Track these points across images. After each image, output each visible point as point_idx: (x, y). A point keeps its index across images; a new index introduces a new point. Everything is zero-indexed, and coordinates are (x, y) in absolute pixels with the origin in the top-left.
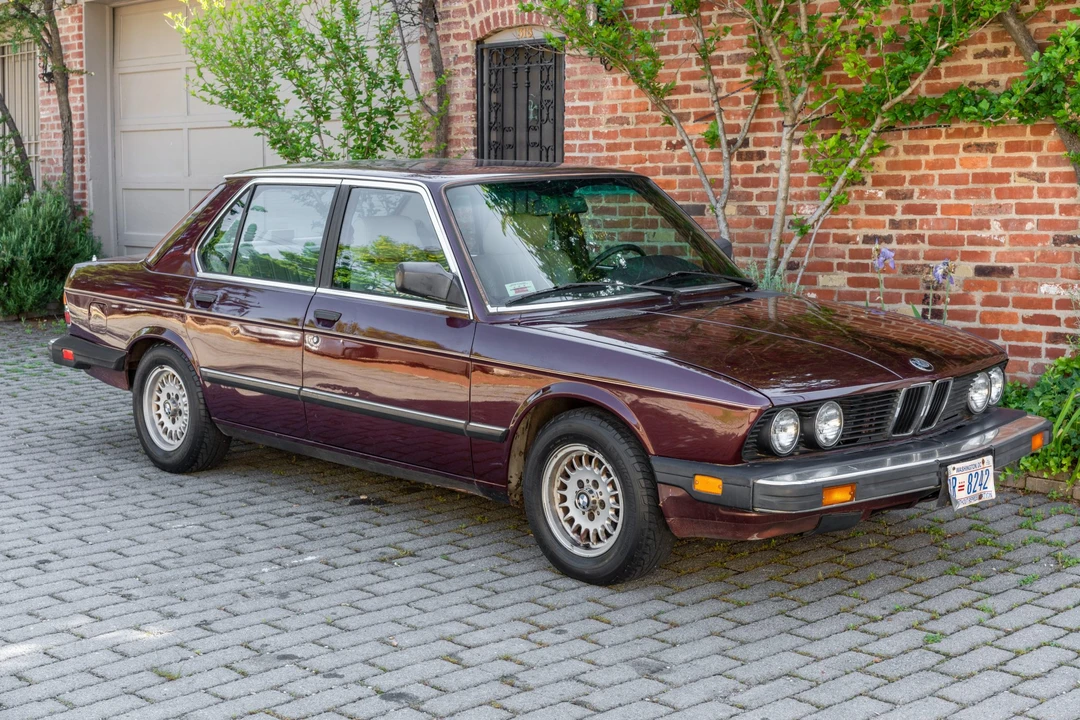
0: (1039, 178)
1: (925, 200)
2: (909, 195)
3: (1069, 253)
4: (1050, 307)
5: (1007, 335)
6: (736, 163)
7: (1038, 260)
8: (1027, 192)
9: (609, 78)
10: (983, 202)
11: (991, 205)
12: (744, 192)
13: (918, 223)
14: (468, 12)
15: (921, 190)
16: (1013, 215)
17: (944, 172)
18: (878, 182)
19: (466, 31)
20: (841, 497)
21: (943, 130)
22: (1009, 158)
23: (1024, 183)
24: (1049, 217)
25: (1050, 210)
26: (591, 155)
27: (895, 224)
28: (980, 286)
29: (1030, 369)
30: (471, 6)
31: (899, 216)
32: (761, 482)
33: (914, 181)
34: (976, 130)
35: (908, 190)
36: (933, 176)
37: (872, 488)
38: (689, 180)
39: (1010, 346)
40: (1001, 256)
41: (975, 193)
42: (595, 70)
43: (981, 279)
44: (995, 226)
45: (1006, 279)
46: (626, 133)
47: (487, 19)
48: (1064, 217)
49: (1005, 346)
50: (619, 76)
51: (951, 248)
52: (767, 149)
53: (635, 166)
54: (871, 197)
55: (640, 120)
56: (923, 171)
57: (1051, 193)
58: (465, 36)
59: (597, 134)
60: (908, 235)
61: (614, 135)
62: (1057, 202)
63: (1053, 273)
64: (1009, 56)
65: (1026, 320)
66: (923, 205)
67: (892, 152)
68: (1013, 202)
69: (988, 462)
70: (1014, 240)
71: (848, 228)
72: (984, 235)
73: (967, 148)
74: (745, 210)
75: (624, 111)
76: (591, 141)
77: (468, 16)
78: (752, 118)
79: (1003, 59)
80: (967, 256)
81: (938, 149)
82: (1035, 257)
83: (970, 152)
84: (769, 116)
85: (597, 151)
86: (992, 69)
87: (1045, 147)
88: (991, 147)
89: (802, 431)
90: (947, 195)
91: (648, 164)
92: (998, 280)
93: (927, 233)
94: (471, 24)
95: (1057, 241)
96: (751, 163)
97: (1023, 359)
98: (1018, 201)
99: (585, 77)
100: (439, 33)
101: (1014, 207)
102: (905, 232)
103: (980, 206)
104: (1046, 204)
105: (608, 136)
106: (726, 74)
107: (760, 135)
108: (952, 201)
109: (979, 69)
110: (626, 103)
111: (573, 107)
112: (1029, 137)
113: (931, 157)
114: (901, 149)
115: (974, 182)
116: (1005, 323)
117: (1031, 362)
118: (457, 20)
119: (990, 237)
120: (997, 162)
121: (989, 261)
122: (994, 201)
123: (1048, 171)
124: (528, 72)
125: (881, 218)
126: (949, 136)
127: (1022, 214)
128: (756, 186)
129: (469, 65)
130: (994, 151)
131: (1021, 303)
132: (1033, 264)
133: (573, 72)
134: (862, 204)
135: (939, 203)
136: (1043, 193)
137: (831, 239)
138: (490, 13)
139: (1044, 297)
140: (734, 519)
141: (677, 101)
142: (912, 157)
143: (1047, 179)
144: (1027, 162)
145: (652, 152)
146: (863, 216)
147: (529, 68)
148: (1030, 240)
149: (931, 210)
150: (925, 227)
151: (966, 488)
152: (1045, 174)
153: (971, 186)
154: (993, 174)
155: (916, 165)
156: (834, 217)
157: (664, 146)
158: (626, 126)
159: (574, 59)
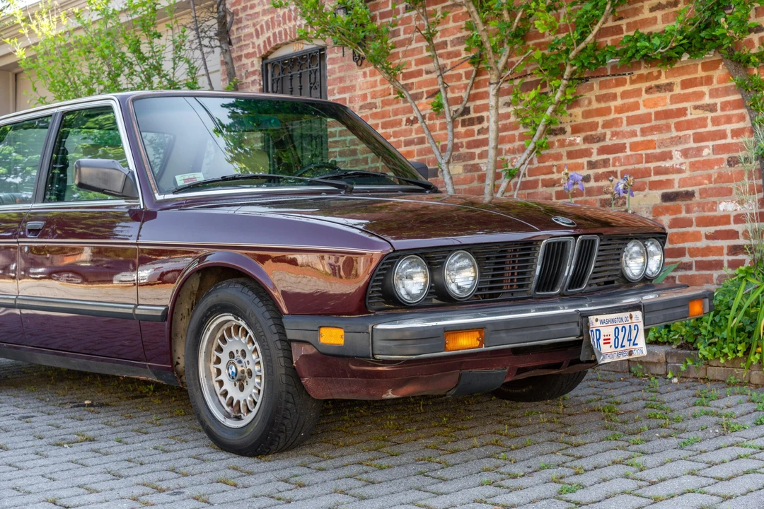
0: (712, 108)
1: (616, 141)
2: (601, 138)
3: (742, 173)
4: (728, 223)
5: (693, 252)
6: (461, 129)
7: (716, 182)
8: (702, 122)
9: (360, 72)
10: (666, 136)
11: (672, 138)
12: (468, 153)
13: (611, 162)
14: (254, 34)
15: (612, 132)
16: (692, 144)
17: (630, 114)
18: (576, 130)
19: (253, 50)
20: (467, 343)
21: (628, 77)
22: (684, 94)
23: (699, 114)
24: (723, 142)
25: (723, 135)
27: (592, 165)
28: (666, 211)
29: (715, 281)
30: (256, 30)
31: (595, 158)
32: (380, 327)
33: (606, 125)
34: (655, 74)
35: (601, 134)
36: (621, 118)
37: (503, 335)
38: (424, 149)
39: (696, 262)
40: (683, 182)
41: (658, 129)
42: (349, 68)
43: (668, 204)
44: (677, 155)
45: (689, 202)
46: (375, 116)
47: (269, 39)
48: (735, 140)
49: (692, 263)
50: (367, 70)
51: (640, 180)
52: (485, 114)
54: (572, 144)
55: (385, 103)
56: (613, 116)
57: (723, 120)
58: (253, 55)
60: (604, 173)
61: (366, 118)
62: (728, 128)
63: (729, 192)
64: (679, 6)
65: (708, 237)
66: (615, 145)
67: (586, 102)
68: (690, 132)
69: (637, 318)
70: (693, 166)
71: (553, 173)
72: (667, 165)
73: (649, 90)
74: (469, 168)
75: (372, 98)
77: (255, 38)
78: (471, 89)
79: (675, 9)
80: (654, 185)
81: (625, 95)
82: (713, 179)
83: (651, 93)
84: (485, 86)
86: (666, 19)
87: (715, 81)
88: (669, 87)
89: (432, 280)
90: (634, 134)
91: (392, 139)
92: (682, 204)
93: (619, 169)
94: (257, 44)
95: (731, 163)
96: (473, 127)
97: (708, 272)
98: (694, 131)
99: (342, 74)
100: (234, 55)
101: (692, 137)
102: (600, 171)
103: (663, 140)
104: (719, 131)
106: (450, 55)
107: (479, 102)
108: (639, 139)
109: (655, 20)
110: (374, 91)
112: (701, 73)
113: (619, 102)
114: (593, 99)
115: (656, 119)
116: (691, 241)
117: (716, 274)
118: (247, 42)
119: (673, 166)
120: (676, 99)
121: (673, 187)
122: (674, 133)
123: (719, 101)
124: (300, 77)
125: (580, 161)
126: (632, 82)
127: (699, 142)
128: (478, 147)
129: (257, 77)
130: (671, 90)
131: (703, 222)
132: (712, 185)
133: (333, 72)
134: (563, 151)
135: (628, 141)
136: (716, 121)
137: (540, 184)
138: (270, 33)
139: (723, 214)
140: (365, 374)
141: (412, 83)
142: (603, 105)
143: (719, 108)
144: (700, 95)
145: (395, 129)
146: (565, 161)
147: (301, 74)
148: (708, 164)
149: (621, 148)
150: (617, 164)
151: (612, 341)
152: (716, 104)
153: (654, 123)
154: (672, 110)
155: (607, 111)
156: (541, 165)
157: (404, 122)
158: (374, 110)
159: (334, 61)
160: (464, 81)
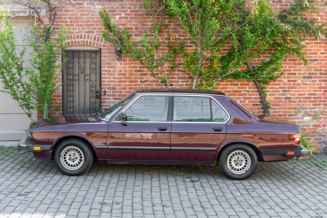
3: (256, 108)
7: (249, 109)
8: (246, 94)
9: (119, 63)
10: (235, 97)
16: (243, 100)
17: (225, 90)
21: (225, 80)
22: (241, 87)
23: (245, 92)
24: (251, 100)
25: (252, 98)
26: (112, 84)
34: (233, 81)
41: (233, 95)
42: (113, 60)
44: (238, 102)
46: (126, 78)
48: (255, 100)
50: (122, 62)
52: (174, 83)
53: (129, 87)
55: (130, 74)
57: (252, 95)
59: (114, 78)
61: (121, 78)
62: (253, 97)
68: (243, 97)
70: (243, 105)
73: (231, 85)
75: (124, 72)
76: (112, 79)
78: (169, 75)
81: (223, 85)
84: (175, 75)
85: (114, 82)
87: (250, 85)
88: (237, 85)
91: (133, 86)
95: (253, 105)
99: (109, 62)
104: (250, 97)
105: (118, 78)
107: (172, 80)
110: (125, 70)
111: (105, 70)
112: (246, 83)
120: (238, 88)
122: (238, 96)
123: (251, 90)
126: (226, 82)
127: (245, 99)
130: (238, 85)
133: (105, 60)
136: (249, 95)
138: (70, 41)
141: (144, 70)
143: (250, 92)
144: (246, 88)
145: (135, 83)
147: (85, 58)
148: (247, 105)
153: (232, 93)
154: (238, 90)
157: (139, 82)
158: (125, 76)
159: (105, 57)
160: (166, 72)
